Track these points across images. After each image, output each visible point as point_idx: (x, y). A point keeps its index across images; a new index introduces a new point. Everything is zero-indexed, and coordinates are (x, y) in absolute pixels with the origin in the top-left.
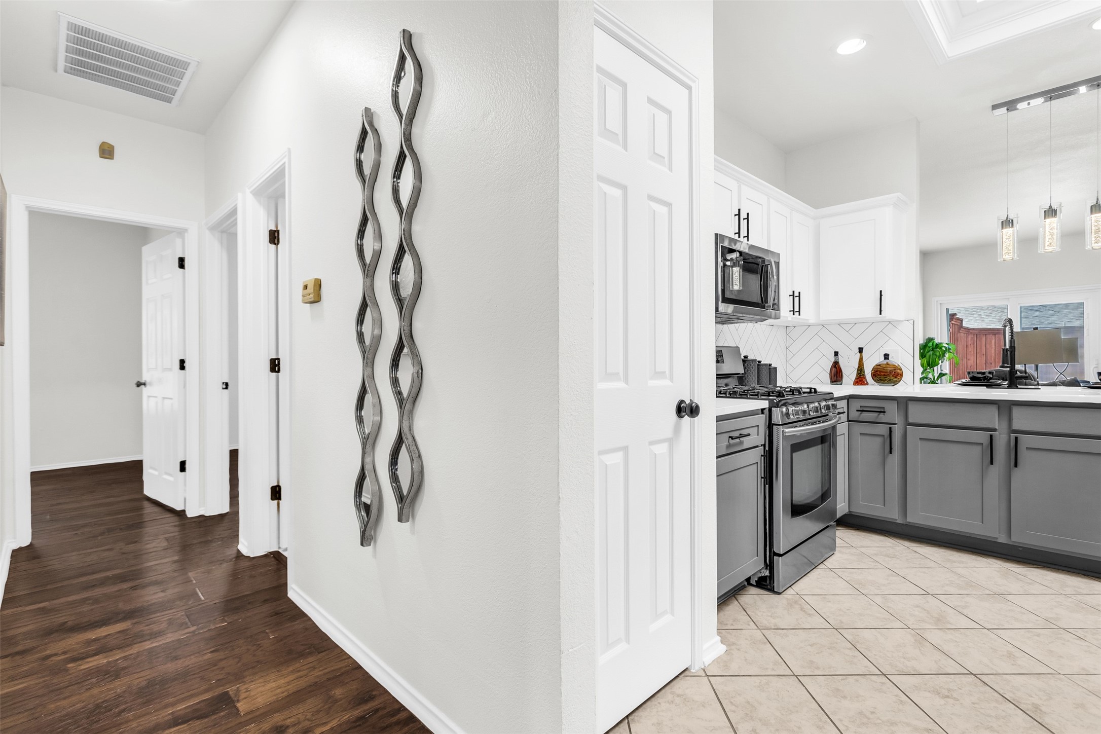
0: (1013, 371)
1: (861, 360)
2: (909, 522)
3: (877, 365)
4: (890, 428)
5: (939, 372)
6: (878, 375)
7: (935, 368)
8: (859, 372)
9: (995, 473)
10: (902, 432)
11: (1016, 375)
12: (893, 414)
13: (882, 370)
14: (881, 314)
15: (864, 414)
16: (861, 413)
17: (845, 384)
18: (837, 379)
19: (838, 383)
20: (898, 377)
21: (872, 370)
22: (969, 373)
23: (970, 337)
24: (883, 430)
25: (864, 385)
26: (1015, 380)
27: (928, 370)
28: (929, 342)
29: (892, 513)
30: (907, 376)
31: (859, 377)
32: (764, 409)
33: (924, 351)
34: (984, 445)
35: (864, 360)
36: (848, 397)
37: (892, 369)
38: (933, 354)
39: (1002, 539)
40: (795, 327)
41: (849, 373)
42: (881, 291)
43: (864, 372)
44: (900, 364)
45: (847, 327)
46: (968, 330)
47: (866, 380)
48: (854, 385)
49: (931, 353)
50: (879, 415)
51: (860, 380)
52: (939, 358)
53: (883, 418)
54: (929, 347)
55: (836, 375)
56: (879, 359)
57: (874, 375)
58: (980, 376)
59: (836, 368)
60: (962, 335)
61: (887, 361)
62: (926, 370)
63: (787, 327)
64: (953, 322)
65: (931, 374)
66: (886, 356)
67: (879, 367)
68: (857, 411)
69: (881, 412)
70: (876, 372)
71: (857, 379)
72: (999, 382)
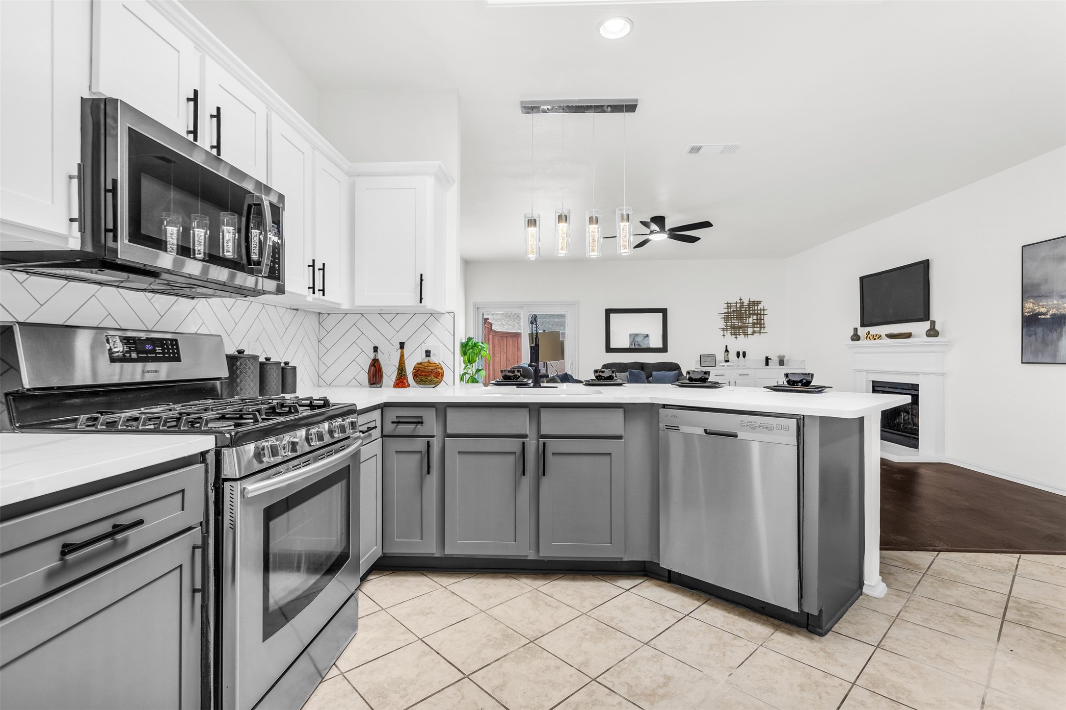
0: (537, 371)
1: (402, 356)
2: (448, 555)
3: (419, 364)
4: (428, 442)
5: (477, 368)
6: (420, 375)
7: (474, 364)
8: (400, 371)
9: (526, 483)
10: (440, 446)
11: (540, 374)
12: (431, 424)
13: (423, 369)
14: (421, 302)
15: (401, 426)
16: (397, 426)
17: (385, 386)
18: (376, 380)
19: (378, 385)
20: (439, 378)
21: (413, 370)
22: (502, 371)
23: (497, 338)
24: (419, 445)
25: (405, 388)
26: (538, 379)
27: (468, 366)
28: (470, 341)
29: (429, 548)
30: (448, 376)
31: (400, 378)
32: (208, 451)
33: (466, 349)
34: (517, 454)
35: (405, 357)
36: (382, 405)
37: (434, 368)
38: (472, 352)
39: (532, 556)
40: (329, 314)
41: (390, 373)
42: (421, 275)
43: (405, 372)
44: (441, 363)
45: (388, 317)
46: (495, 332)
47: (407, 381)
48: (394, 388)
49: (471, 351)
50: (416, 426)
51: (401, 382)
52: (476, 355)
53: (421, 430)
54: (470, 346)
55: (375, 376)
56: (420, 357)
57: (415, 375)
58: (511, 374)
59: (375, 367)
60: (491, 336)
61: (429, 358)
62: (467, 366)
63: (320, 313)
64: (486, 325)
65: (470, 370)
66: (428, 353)
67: (420, 365)
68: (393, 422)
69: (418, 423)
70: (417, 371)
71: (398, 380)
72: (525, 380)
